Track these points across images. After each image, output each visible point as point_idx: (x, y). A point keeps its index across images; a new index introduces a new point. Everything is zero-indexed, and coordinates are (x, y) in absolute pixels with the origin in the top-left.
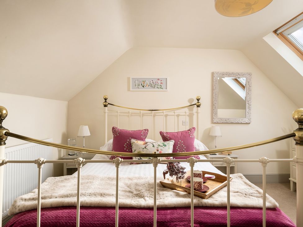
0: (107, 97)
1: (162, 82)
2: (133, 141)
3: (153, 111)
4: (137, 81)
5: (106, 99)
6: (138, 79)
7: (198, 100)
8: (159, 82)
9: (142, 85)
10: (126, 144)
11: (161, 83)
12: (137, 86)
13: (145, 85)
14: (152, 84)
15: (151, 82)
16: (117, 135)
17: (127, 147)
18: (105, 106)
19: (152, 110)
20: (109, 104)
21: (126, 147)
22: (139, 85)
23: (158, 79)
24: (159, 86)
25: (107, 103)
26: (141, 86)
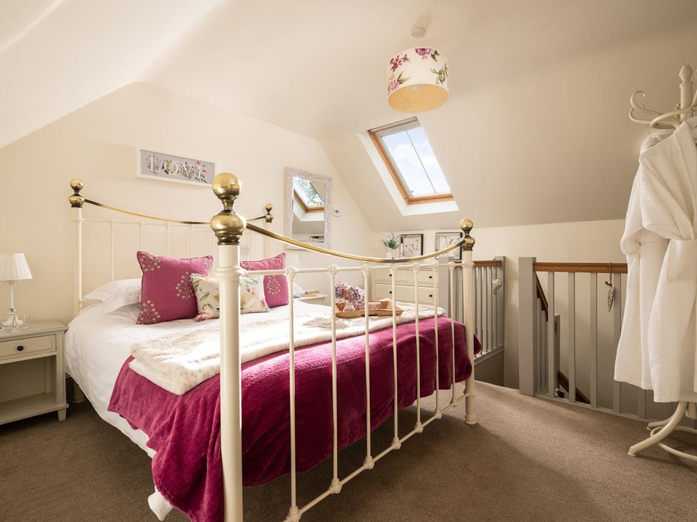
0: (82, 184)
1: (205, 168)
2: (195, 277)
3: (193, 225)
4: (152, 159)
5: (77, 189)
6: (155, 154)
7: (269, 210)
8: (200, 167)
9: (163, 168)
10: (179, 285)
11: (204, 171)
12: (152, 170)
13: (171, 168)
14: (186, 170)
15: (184, 164)
16: (155, 267)
17: (183, 290)
18: (76, 205)
19: (191, 223)
20: (86, 201)
21: (180, 291)
22: (156, 167)
23: (198, 163)
24: (199, 177)
25: (83, 199)
26: (160, 171)
